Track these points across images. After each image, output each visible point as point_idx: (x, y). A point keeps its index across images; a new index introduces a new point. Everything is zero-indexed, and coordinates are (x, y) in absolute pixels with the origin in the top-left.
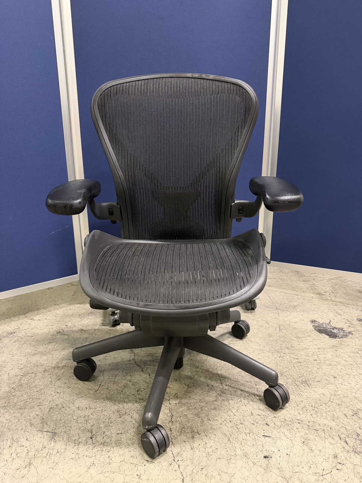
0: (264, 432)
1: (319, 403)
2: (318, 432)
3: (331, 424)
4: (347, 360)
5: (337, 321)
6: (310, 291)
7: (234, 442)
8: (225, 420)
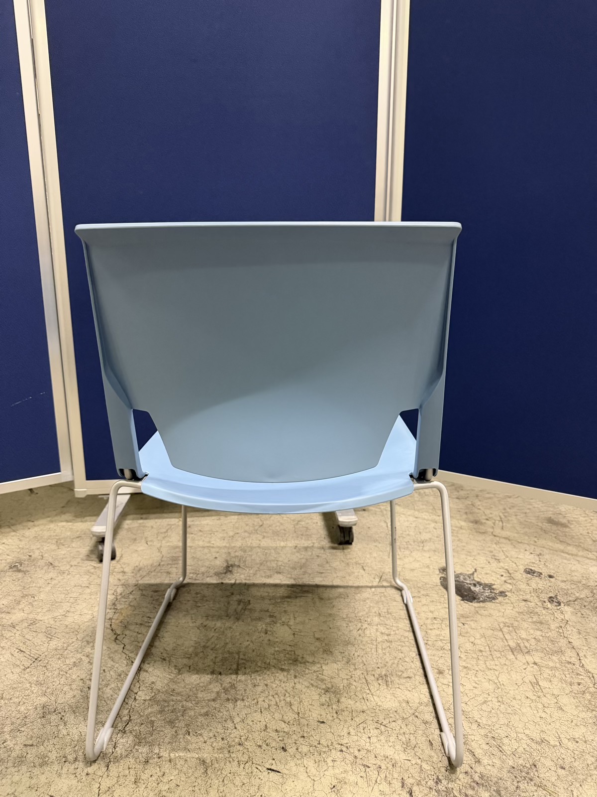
0: (274, 762)
1: (393, 716)
2: (368, 769)
3: (397, 757)
4: (477, 641)
5: (488, 572)
6: (461, 516)
7: (213, 776)
8: (215, 736)
